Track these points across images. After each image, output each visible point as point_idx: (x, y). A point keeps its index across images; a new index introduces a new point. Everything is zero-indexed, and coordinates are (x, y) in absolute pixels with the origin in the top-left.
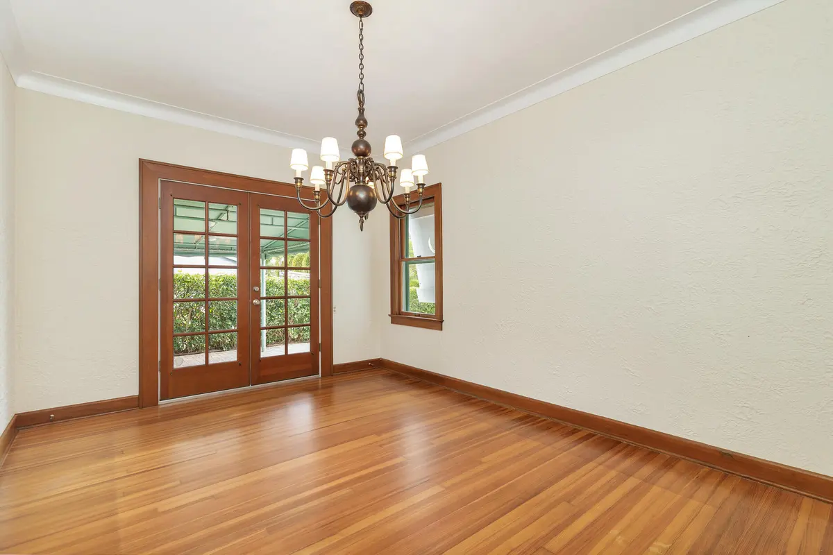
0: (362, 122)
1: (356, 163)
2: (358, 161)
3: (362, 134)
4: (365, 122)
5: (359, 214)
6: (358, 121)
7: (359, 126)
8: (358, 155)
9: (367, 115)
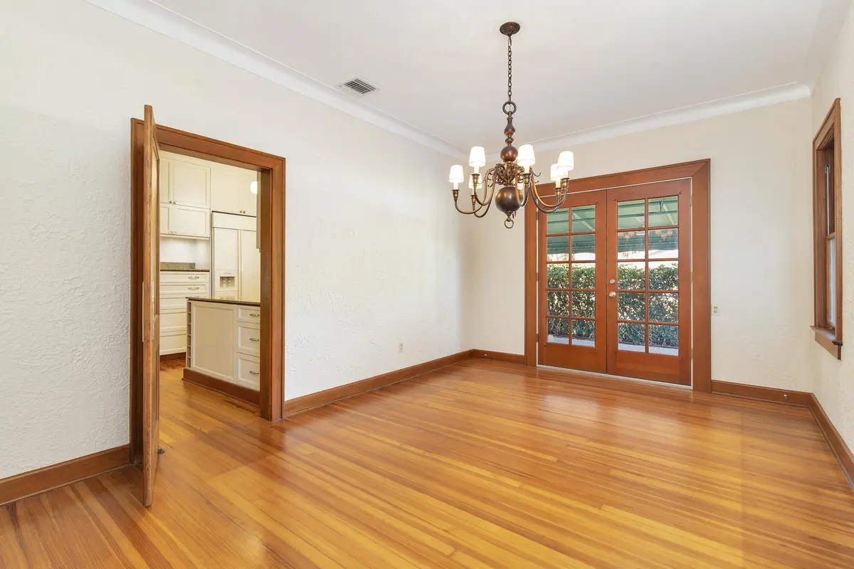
0: (510, 130)
1: (504, 168)
2: (505, 166)
3: (509, 141)
4: (513, 130)
5: (506, 213)
6: (506, 130)
7: (508, 135)
8: (506, 160)
9: (514, 124)
